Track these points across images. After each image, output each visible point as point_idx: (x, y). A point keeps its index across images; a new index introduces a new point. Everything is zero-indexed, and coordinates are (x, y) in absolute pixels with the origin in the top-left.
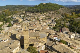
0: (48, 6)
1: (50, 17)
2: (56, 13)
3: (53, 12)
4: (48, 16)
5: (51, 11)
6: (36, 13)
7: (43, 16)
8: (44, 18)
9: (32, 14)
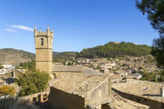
0: (126, 47)
1: (127, 67)
2: (143, 61)
3: (137, 58)
4: (124, 65)
5: (130, 56)
6: (98, 58)
7: (112, 64)
8: (113, 68)
9: (88, 60)
